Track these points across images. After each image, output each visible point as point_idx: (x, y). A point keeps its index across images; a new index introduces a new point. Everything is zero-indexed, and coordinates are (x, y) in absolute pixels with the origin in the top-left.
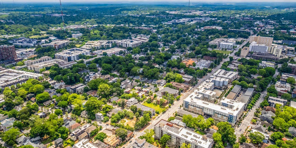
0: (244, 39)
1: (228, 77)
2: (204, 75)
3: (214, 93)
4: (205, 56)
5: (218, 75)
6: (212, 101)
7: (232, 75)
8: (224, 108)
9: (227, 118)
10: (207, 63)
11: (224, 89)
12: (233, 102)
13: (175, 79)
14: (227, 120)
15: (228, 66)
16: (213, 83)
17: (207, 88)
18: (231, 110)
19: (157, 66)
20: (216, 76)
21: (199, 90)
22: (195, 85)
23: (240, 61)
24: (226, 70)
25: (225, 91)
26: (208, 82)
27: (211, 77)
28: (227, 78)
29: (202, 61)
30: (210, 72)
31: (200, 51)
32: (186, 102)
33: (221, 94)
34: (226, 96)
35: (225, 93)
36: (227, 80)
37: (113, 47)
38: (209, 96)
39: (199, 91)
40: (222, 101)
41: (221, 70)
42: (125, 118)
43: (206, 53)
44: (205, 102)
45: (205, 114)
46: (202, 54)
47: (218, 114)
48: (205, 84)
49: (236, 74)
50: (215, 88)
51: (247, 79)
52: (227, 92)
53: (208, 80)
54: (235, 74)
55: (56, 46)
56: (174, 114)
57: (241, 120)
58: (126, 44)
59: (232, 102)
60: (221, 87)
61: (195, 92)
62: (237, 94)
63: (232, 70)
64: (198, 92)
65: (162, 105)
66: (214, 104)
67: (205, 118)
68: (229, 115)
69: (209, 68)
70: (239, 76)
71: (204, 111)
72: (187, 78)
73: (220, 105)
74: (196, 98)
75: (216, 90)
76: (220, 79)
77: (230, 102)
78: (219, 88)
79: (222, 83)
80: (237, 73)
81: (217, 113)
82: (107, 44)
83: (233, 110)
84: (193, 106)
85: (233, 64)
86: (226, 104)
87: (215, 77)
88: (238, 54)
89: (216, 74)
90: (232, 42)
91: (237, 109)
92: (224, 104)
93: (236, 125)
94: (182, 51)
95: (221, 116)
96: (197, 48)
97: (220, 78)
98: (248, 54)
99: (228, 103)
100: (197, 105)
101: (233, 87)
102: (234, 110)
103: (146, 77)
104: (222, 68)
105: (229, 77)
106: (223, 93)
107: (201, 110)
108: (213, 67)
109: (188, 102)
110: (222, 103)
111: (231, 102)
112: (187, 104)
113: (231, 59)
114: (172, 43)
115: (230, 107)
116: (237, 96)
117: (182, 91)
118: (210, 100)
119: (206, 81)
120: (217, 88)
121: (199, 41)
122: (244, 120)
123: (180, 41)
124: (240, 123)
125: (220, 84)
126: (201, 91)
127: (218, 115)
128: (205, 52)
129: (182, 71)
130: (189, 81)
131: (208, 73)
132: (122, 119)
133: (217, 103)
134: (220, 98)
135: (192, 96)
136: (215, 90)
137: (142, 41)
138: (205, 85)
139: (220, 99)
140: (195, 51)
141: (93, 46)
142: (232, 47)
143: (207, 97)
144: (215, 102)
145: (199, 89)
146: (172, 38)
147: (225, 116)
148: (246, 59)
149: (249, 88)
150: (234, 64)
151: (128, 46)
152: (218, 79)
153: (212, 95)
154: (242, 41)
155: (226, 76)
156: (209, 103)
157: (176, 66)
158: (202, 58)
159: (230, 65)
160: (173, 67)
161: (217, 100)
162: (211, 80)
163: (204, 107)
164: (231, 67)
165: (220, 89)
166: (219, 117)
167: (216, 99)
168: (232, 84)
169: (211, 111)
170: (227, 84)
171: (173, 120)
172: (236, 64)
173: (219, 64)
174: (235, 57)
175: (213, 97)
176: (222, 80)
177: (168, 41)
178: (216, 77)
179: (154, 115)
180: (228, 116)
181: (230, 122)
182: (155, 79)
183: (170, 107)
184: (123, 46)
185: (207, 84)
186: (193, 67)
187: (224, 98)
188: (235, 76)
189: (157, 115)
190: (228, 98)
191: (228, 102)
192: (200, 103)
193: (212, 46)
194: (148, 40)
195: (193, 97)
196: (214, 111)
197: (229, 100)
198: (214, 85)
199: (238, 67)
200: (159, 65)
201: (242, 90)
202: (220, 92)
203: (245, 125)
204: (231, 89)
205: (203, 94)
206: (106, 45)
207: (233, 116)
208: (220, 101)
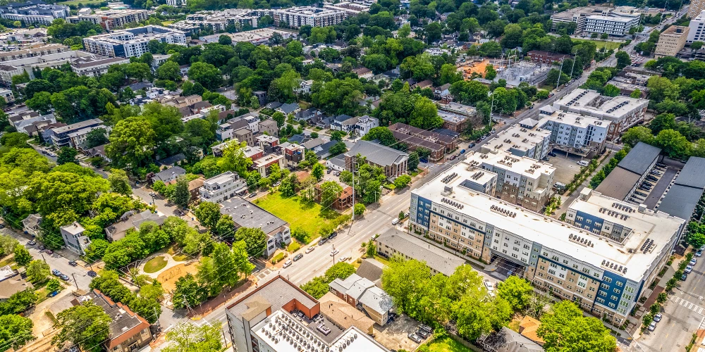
0: (668, 13)
1: (607, 114)
2: (520, 107)
3: (547, 169)
4: (534, 50)
5: (572, 107)
6: (534, 199)
7: (624, 107)
8: (584, 236)
9: (596, 286)
10: (537, 71)
11: (589, 156)
12: (627, 213)
13: (408, 114)
14: (594, 294)
15: (611, 83)
16: (546, 134)
17: (522, 149)
18: (616, 246)
19: (368, 76)
20: (565, 109)
21: (489, 155)
22: (479, 137)
23: (653, 67)
24: (602, 92)
25: (591, 163)
26: (530, 128)
27: (542, 112)
28: (605, 118)
29: (522, 64)
30: (544, 98)
31: (520, 36)
32: (420, 199)
33: (577, 177)
34: (594, 185)
35: (594, 174)
36: (605, 124)
37: (262, 25)
38: (524, 179)
39: (485, 161)
40: (578, 205)
41: (582, 91)
42: (171, 250)
43: (538, 39)
44: (502, 206)
45: (494, 257)
46: (525, 44)
47: (554, 262)
48: (518, 136)
49: (638, 105)
50: (555, 150)
51: (684, 124)
52: (599, 170)
53: (529, 121)
54: (635, 104)
55: (106, 22)
56: (364, 245)
57: (662, 299)
58: (299, 18)
59: (624, 213)
60: (577, 151)
61: (468, 161)
62: (643, 177)
63: (627, 93)
64: (481, 161)
65: (331, 205)
66: (541, 219)
67: (496, 274)
68: (606, 273)
69: (540, 87)
70: (648, 117)
71: (493, 244)
72: (455, 113)
73: (569, 222)
74: (466, 184)
75: (558, 159)
76: (578, 119)
77: (614, 209)
78: (571, 151)
79: (583, 135)
80: (644, 102)
81: (550, 257)
82: (246, 18)
83: (624, 249)
84: (449, 219)
85: (629, 77)
86: (595, 219)
87: (558, 112)
88: (647, 50)
89: (563, 102)
90: (628, 14)
91: (647, 246)
92: (586, 216)
93: (634, 320)
94: (463, 39)
95: (565, 272)
96: (511, 28)
97: (578, 116)
98: (681, 50)
99: (605, 216)
100: (463, 215)
101: (627, 151)
102: (630, 251)
103: (318, 106)
104: (588, 86)
105: (611, 115)
106: (583, 172)
107: (481, 238)
108: (555, 81)
109: (430, 202)
110: (579, 213)
111: (617, 210)
112: (424, 207)
113: (623, 60)
114: (440, 18)
115: (610, 232)
116: (641, 187)
117: (424, 157)
118: (528, 197)
119: (521, 122)
120: (563, 153)
121: (521, 11)
122: (672, 297)
123: (463, 12)
124: (654, 310)
125: (577, 139)
126: (492, 160)
127: (553, 269)
128: (535, 39)
129: (445, 92)
130: (461, 124)
131: (536, 103)
132: (156, 256)
133: (556, 211)
134: (571, 190)
135: (454, 176)
136: (552, 159)
137: (348, 13)
138: (514, 140)
139: (570, 194)
140: (504, 37)
141: (205, 22)
142: (627, 31)
143: (518, 183)
144: (546, 206)
145: (488, 151)
146: (438, 5)
147: (585, 275)
148: (678, 62)
149: (692, 158)
150: (632, 75)
151: (303, 24)
152: (569, 120)
153: (536, 175)
154: (660, 15)
155: (602, 111)
156: (519, 212)
157: (426, 75)
158: (523, 56)
159: (618, 79)
160: (419, 80)
161: (557, 196)
162: (541, 123)
163: (492, 227)
164: (622, 84)
165: (574, 156)
166: (557, 275)
167: (552, 193)
168: (623, 141)
169: (522, 244)
170: (603, 138)
171: (343, 277)
172: (639, 77)
173: (577, 75)
174: (636, 58)
175: (539, 186)
176: (585, 123)
177: (425, 14)
178: (561, 112)
179: (282, 245)
180: (600, 278)
181: (606, 304)
182: (345, 112)
183: (359, 215)
184: (291, 24)
185: (524, 135)
186: (487, 81)
187: (586, 191)
188: (637, 112)
189: (298, 245)
190: (605, 194)
191: (602, 210)
192: (479, 208)
193: (562, 25)
194: (368, 10)
195: (454, 184)
196: (537, 247)
197: (608, 203)
198: (553, 139)
199: (645, 85)
200: (376, 73)
201: (660, 164)
202: (573, 168)
203: (679, 321)
204: (619, 157)
205: (501, 173)
206: (240, 21)
207: (624, 281)
208: (568, 203)
